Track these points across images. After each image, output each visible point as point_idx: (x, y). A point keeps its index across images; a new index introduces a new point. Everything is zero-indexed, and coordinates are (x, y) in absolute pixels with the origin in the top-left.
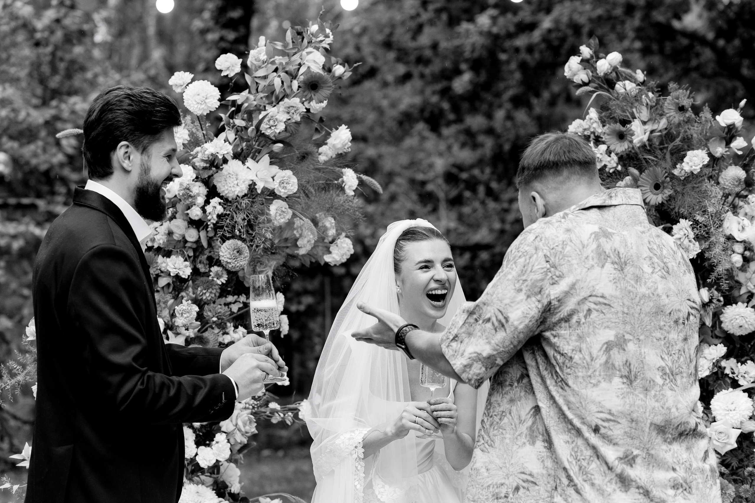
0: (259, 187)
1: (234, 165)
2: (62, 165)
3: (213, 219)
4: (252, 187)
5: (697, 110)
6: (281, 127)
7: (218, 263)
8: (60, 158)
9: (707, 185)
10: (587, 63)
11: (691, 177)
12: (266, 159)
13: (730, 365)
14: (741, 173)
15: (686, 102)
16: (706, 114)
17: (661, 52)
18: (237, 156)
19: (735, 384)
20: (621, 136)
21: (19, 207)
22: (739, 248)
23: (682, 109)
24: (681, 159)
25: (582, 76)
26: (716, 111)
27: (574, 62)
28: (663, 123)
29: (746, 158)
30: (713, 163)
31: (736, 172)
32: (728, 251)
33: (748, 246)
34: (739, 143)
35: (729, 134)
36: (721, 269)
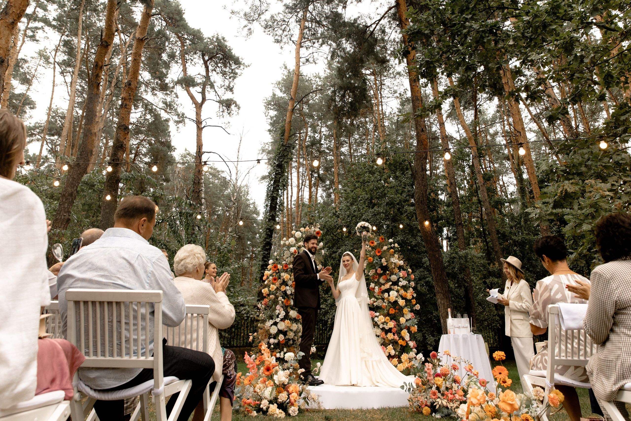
9: (387, 253)
11: (384, 251)
13: (392, 287)
15: (383, 237)
19: (394, 290)
20: (372, 243)
22: (393, 264)
23: (382, 239)
24: (382, 248)
28: (379, 242)
29: (394, 247)
30: (388, 249)
31: (392, 250)
32: (391, 265)
33: (395, 263)
34: (393, 245)
35: (391, 243)
36: (390, 268)
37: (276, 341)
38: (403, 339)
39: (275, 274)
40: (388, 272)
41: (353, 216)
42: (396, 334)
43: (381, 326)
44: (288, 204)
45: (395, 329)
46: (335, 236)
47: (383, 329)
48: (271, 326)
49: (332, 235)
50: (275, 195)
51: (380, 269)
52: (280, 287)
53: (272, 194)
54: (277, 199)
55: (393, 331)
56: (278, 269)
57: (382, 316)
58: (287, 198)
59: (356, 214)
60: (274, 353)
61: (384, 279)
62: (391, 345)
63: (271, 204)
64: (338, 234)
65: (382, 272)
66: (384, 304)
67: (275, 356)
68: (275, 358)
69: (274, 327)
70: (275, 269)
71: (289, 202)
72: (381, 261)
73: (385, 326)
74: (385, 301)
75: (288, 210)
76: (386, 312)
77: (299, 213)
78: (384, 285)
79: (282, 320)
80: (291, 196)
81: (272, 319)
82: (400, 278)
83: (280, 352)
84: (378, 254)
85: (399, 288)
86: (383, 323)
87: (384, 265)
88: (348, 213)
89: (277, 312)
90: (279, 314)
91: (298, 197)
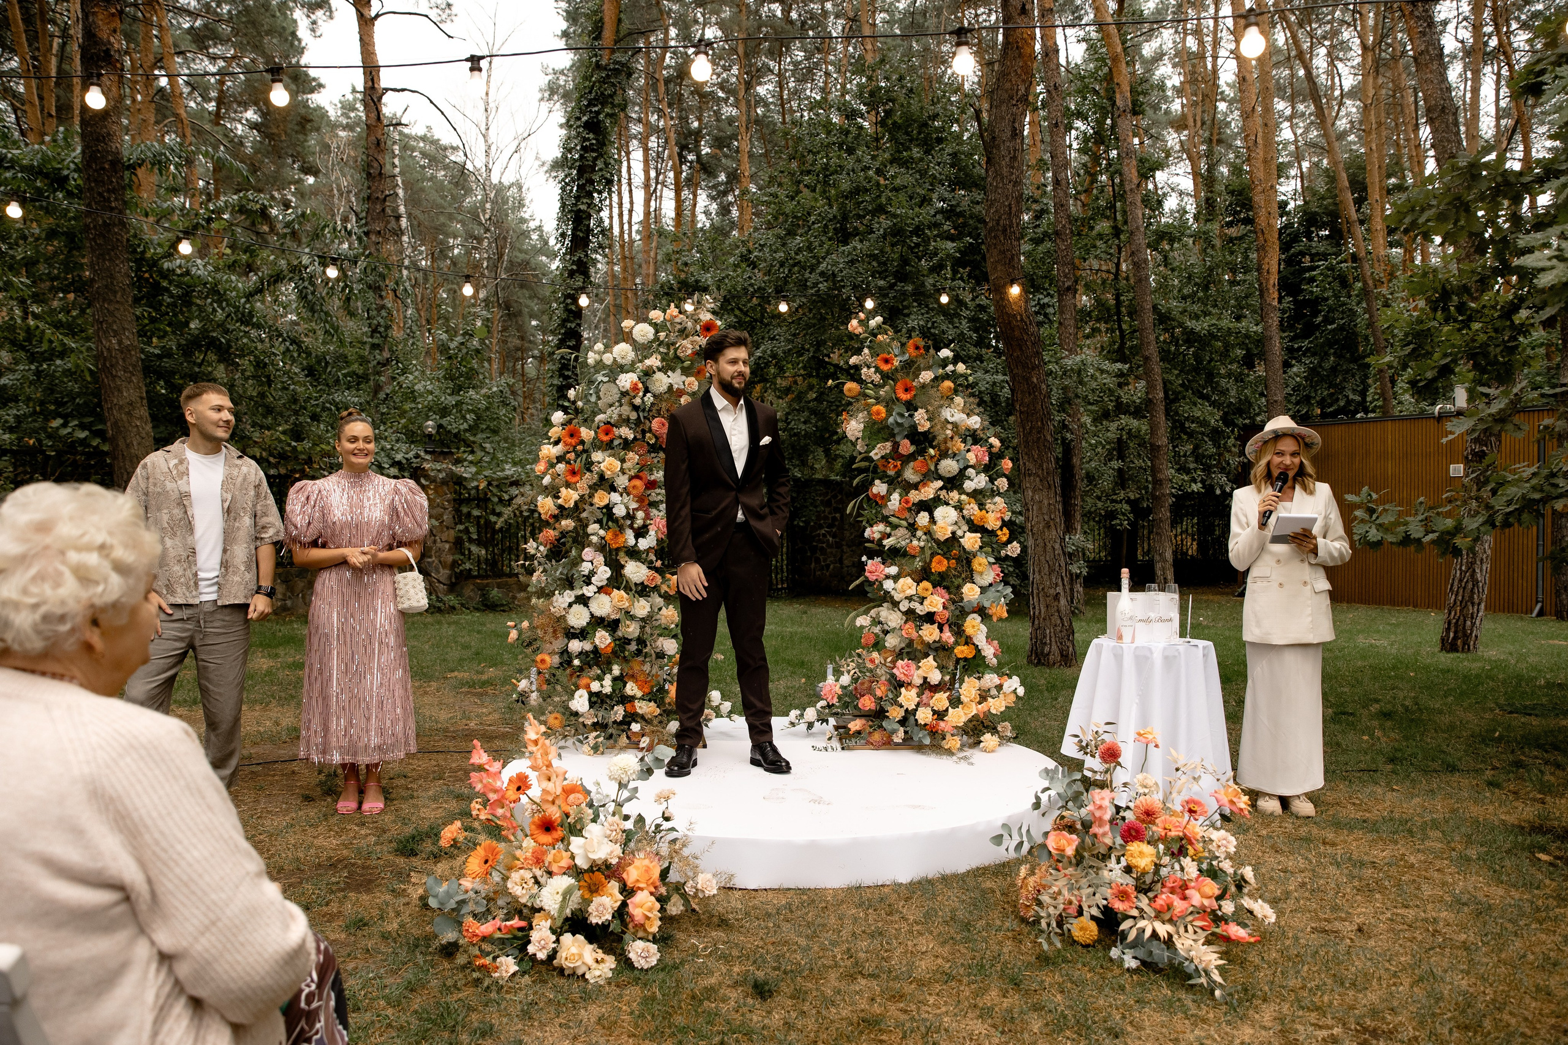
0: (675, 387)
1: (659, 375)
2: (466, 430)
3: (648, 404)
4: (671, 387)
5: (927, 348)
6: (689, 352)
7: (650, 431)
8: (465, 426)
9: (932, 392)
10: (861, 322)
11: (923, 386)
12: (679, 371)
13: (943, 493)
14: (952, 385)
15: (921, 344)
16: (932, 351)
17: (817, 376)
18: (660, 370)
19: (947, 504)
21: (442, 453)
22: (950, 426)
23: (917, 348)
24: (917, 376)
25: (860, 330)
26: (938, 349)
27: (854, 322)
28: (906, 357)
29: (954, 376)
30: (936, 378)
31: (948, 384)
32: (944, 428)
33: (955, 425)
34: (950, 368)
35: (944, 363)
36: (940, 438)
37: (587, 646)
38: (968, 641)
39: (572, 456)
40: (932, 451)
41: (795, 265)
42: (946, 628)
43: (904, 606)
44: (622, 232)
45: (947, 614)
46: (746, 314)
47: (910, 614)
48: (570, 605)
49: (737, 312)
50: (583, 207)
51: (907, 442)
52: (591, 496)
53: (575, 205)
54: (589, 216)
55: (937, 618)
56: (582, 442)
57: (909, 580)
58: (621, 215)
59: (800, 257)
60: (583, 681)
61: (916, 472)
62: (931, 658)
63: (574, 230)
64: (753, 309)
65: (912, 449)
66: (915, 543)
67: (588, 687)
68: (586, 696)
69: (578, 608)
70: (573, 441)
71: (626, 227)
72: (911, 416)
73: (915, 605)
74: (919, 533)
75: (622, 247)
76: (918, 564)
77: (652, 254)
78: (916, 486)
79: (600, 590)
80: (631, 211)
81: (572, 588)
82: (967, 467)
83: (600, 679)
84: (905, 397)
85: (963, 497)
86: (910, 599)
87: (921, 429)
88: (780, 255)
89: (586, 567)
90: (592, 573)
91: (647, 214)
